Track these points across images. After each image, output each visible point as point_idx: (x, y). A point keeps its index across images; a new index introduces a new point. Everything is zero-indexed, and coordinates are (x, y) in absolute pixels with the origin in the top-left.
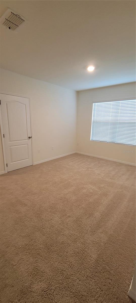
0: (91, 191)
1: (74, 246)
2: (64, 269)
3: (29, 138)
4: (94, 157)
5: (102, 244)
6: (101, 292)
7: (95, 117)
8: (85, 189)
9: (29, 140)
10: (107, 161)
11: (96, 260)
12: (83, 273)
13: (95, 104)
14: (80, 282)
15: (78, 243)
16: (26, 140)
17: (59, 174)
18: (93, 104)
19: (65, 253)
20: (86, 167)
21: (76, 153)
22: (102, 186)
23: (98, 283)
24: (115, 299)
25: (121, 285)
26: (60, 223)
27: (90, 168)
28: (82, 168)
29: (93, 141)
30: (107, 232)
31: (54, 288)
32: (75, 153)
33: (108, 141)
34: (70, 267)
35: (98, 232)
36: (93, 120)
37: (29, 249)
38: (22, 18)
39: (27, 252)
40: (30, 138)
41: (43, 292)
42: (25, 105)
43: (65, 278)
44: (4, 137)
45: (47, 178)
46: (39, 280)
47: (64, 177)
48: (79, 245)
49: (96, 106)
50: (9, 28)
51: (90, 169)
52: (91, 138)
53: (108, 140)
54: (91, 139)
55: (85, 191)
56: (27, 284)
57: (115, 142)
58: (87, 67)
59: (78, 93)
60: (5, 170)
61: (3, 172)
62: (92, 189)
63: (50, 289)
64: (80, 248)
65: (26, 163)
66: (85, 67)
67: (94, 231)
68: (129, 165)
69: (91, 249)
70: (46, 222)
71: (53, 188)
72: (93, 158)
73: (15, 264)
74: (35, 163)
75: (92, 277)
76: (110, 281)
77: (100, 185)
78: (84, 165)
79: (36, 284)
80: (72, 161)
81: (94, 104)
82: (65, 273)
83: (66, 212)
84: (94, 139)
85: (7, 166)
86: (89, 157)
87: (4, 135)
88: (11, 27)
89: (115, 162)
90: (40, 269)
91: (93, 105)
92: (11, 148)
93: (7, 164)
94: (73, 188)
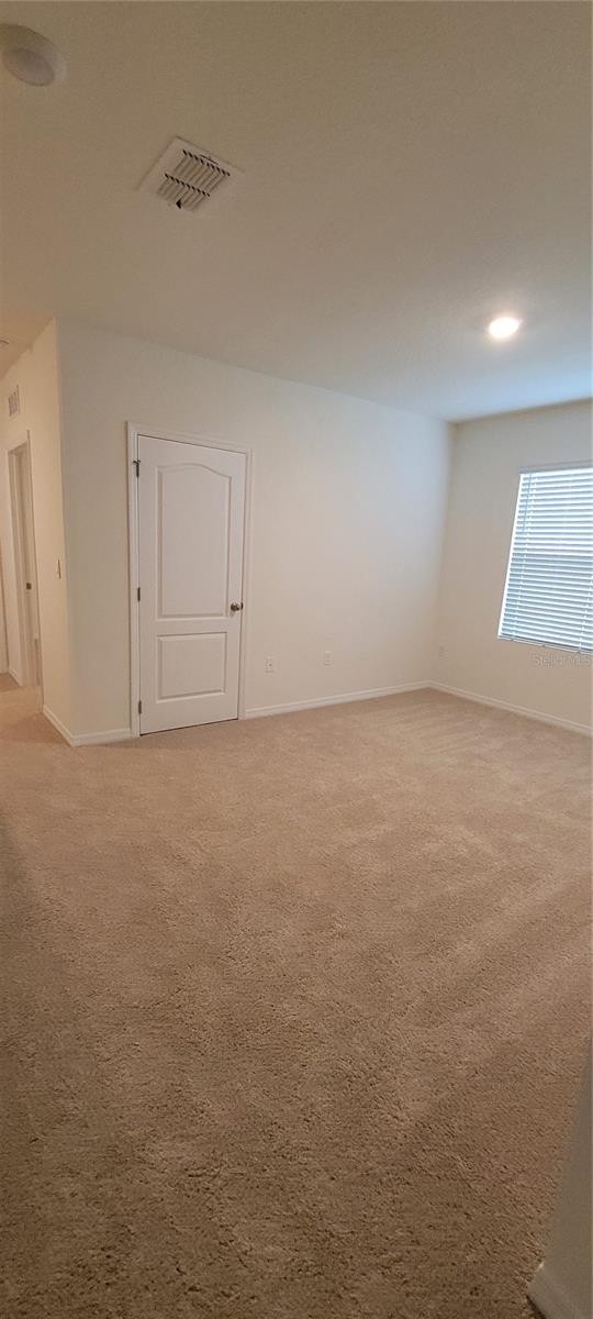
0: (463, 851)
1: (336, 1047)
2: (280, 1122)
3: (234, 608)
5: (461, 1070)
6: (410, 1248)
7: (528, 536)
8: (437, 842)
9: (232, 615)
11: (420, 1125)
12: (353, 1155)
13: (528, 476)
14: (331, 1185)
15: (355, 1039)
16: (222, 615)
17: (338, 765)
18: (522, 476)
19: (296, 1066)
20: (463, 750)
21: (428, 688)
22: (519, 838)
23: (407, 1210)
24: (467, 1292)
25: (507, 1248)
26: (300, 951)
27: (481, 758)
28: (442, 752)
29: (509, 641)
30: (497, 1029)
31: (227, 1174)
33: (580, 645)
34: (305, 1120)
35: (453, 1021)
36: (515, 549)
37: (164, 1019)
38: (221, 165)
39: (153, 1027)
40: (238, 609)
41: (183, 1177)
42: (228, 480)
43: (275, 1152)
44: (139, 599)
45: (287, 776)
46: (180, 1131)
47: (354, 780)
48: (360, 1050)
49: (534, 486)
50: (179, 204)
51: (478, 763)
52: (501, 626)
53: (581, 640)
54: (500, 632)
55: (431, 847)
56: (136, 1133)
58: (487, 323)
59: (459, 430)
60: (131, 727)
61: (123, 733)
62: (468, 846)
63: (212, 1173)
64: (362, 1063)
65: (215, 705)
66: (480, 323)
67: (438, 1014)
69: (406, 1077)
70: (248, 936)
71: (300, 816)
73: (107, 1056)
74: (251, 712)
75: (385, 1179)
76: (462, 1219)
77: (508, 835)
78: (454, 742)
79: (165, 1141)
81: (525, 479)
82: (278, 1134)
83: (333, 915)
84: (513, 634)
85: (140, 711)
86: (486, 710)
88: (182, 202)
90: (188, 1094)
91: (522, 481)
92: (160, 643)
93: (140, 703)
94: (383, 827)
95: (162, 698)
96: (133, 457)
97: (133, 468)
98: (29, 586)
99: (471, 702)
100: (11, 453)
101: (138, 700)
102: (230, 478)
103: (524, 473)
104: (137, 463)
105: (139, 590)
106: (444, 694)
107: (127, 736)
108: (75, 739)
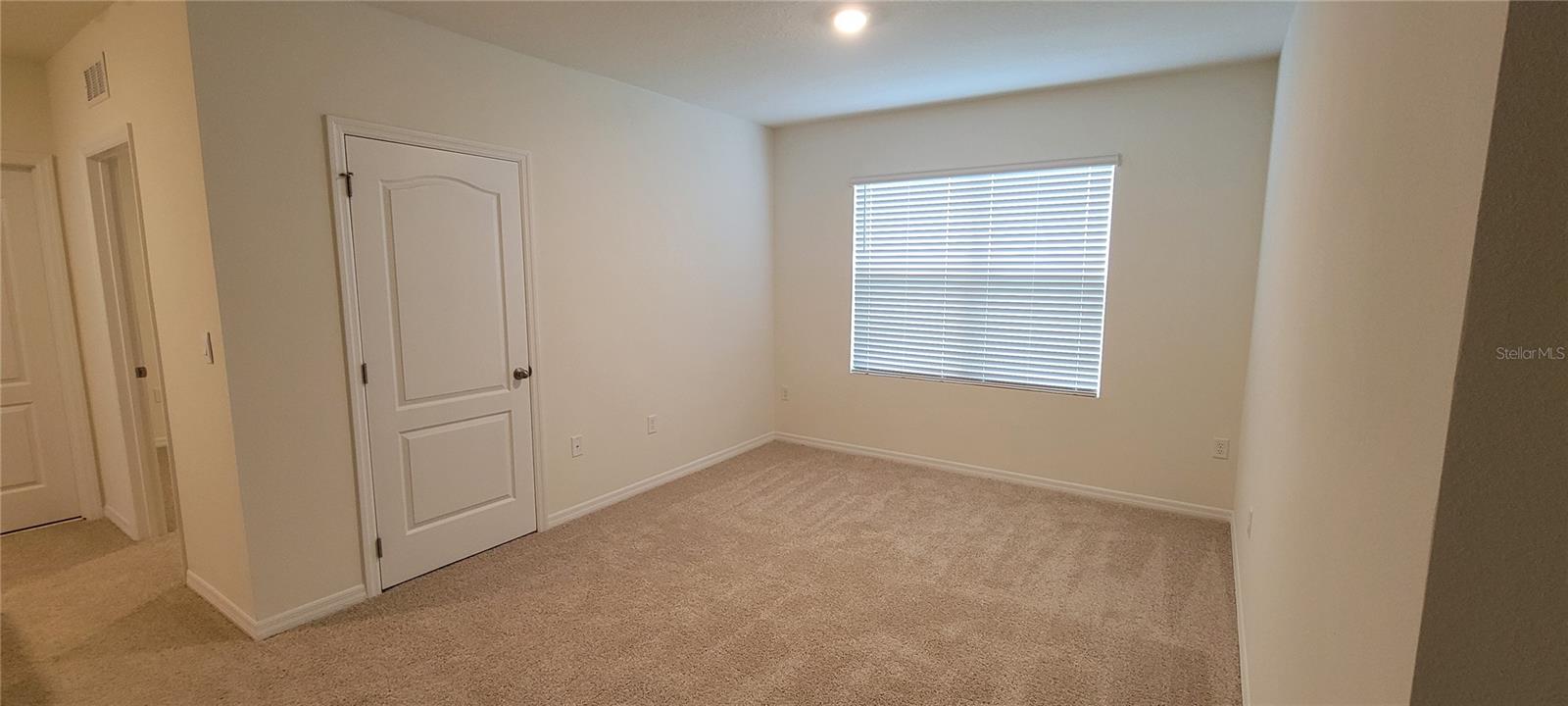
0: (899, 672)
3: (519, 375)
4: (875, 460)
7: (870, 254)
8: (863, 666)
9: (516, 387)
10: (946, 478)
13: (862, 187)
16: (501, 387)
17: (700, 576)
18: (856, 187)
20: (845, 519)
21: (775, 441)
22: (951, 632)
27: (867, 526)
28: (822, 528)
29: (864, 375)
32: (770, 439)
33: (942, 374)
36: (858, 270)
40: (525, 377)
42: (495, 197)
44: (365, 381)
45: (635, 611)
47: (729, 595)
49: (868, 198)
51: (866, 535)
52: (852, 359)
53: (943, 368)
54: (852, 365)
55: (860, 676)
57: (981, 374)
58: (832, 14)
59: (776, 134)
60: (365, 582)
61: (353, 593)
62: (901, 662)
65: (500, 520)
66: (822, 14)
68: (1061, 495)
72: (875, 464)
74: (554, 518)
77: (937, 632)
78: (831, 510)
80: (764, 492)
81: (858, 192)
84: (870, 363)
85: (379, 555)
86: (846, 460)
87: (368, 369)
89: (990, 481)
91: (856, 194)
92: (406, 442)
93: (378, 541)
94: (790, 662)
95: (416, 525)
96: (339, 167)
97: (339, 185)
98: (141, 372)
99: (830, 452)
100: (93, 159)
101: (376, 538)
102: (498, 196)
103: (858, 184)
104: (347, 177)
105: (364, 367)
106: (793, 446)
107: (361, 597)
108: (258, 625)
